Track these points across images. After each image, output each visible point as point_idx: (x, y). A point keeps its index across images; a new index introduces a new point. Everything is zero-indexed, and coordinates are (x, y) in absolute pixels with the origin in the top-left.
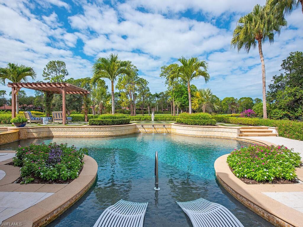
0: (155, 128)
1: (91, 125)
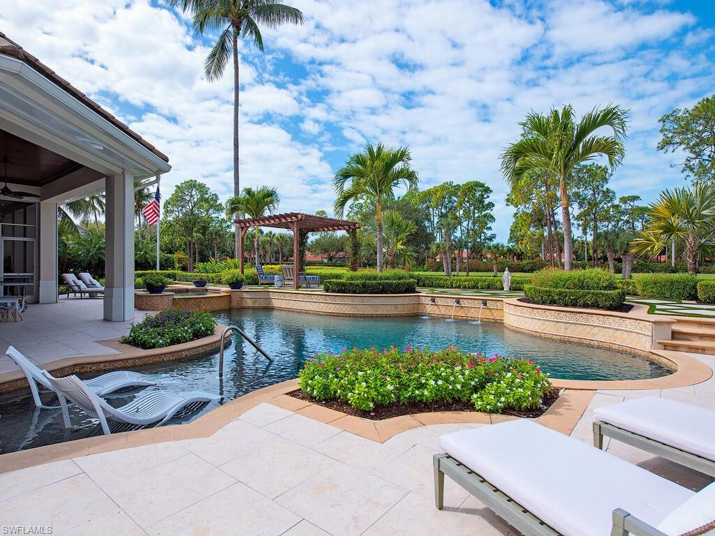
0: (462, 307)
1: (327, 291)
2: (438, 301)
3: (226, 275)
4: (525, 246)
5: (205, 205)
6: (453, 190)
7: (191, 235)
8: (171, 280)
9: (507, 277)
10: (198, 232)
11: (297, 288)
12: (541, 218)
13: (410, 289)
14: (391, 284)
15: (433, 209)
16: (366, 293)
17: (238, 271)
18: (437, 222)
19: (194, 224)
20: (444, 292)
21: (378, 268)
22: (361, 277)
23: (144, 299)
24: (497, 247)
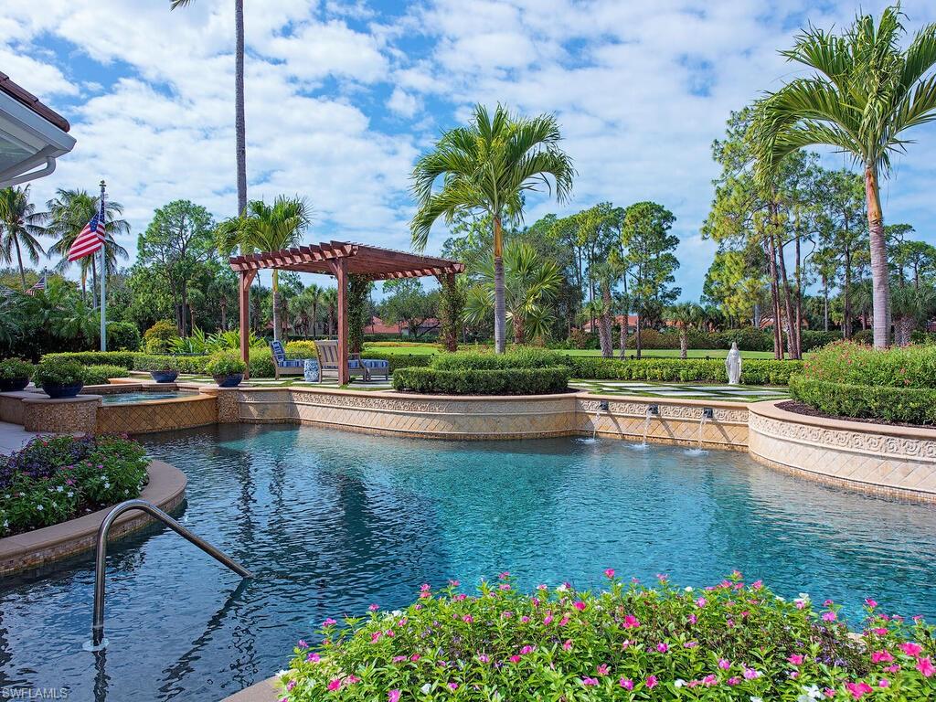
0: (663, 421)
1: (400, 389)
2: (615, 409)
3: (215, 359)
4: (735, 306)
5: (206, 243)
6: (612, 216)
7: (182, 292)
8: (123, 369)
9: (734, 360)
10: (194, 286)
11: (345, 383)
12: (757, 261)
13: (557, 385)
14: (523, 377)
15: (580, 248)
16: (475, 392)
17: (239, 352)
18: (587, 269)
19: (187, 276)
20: (621, 389)
21: (497, 346)
22: (466, 363)
23: (37, 410)
24: (686, 308)
